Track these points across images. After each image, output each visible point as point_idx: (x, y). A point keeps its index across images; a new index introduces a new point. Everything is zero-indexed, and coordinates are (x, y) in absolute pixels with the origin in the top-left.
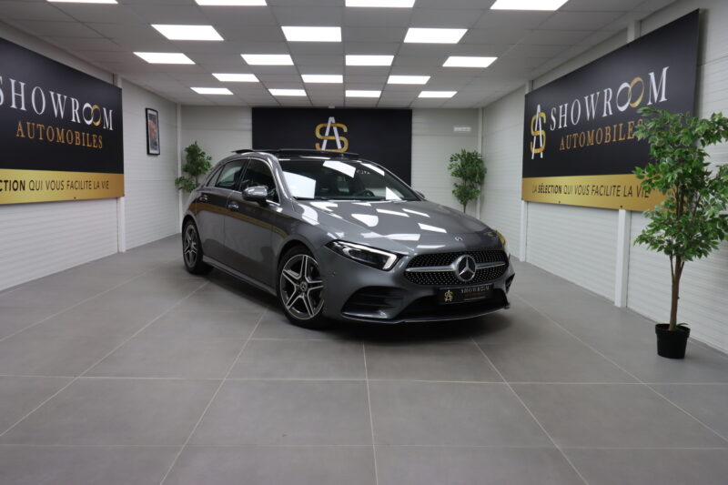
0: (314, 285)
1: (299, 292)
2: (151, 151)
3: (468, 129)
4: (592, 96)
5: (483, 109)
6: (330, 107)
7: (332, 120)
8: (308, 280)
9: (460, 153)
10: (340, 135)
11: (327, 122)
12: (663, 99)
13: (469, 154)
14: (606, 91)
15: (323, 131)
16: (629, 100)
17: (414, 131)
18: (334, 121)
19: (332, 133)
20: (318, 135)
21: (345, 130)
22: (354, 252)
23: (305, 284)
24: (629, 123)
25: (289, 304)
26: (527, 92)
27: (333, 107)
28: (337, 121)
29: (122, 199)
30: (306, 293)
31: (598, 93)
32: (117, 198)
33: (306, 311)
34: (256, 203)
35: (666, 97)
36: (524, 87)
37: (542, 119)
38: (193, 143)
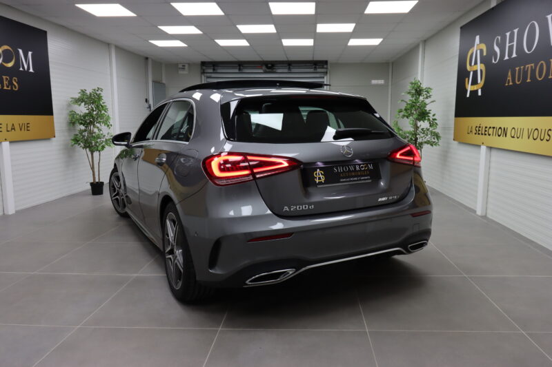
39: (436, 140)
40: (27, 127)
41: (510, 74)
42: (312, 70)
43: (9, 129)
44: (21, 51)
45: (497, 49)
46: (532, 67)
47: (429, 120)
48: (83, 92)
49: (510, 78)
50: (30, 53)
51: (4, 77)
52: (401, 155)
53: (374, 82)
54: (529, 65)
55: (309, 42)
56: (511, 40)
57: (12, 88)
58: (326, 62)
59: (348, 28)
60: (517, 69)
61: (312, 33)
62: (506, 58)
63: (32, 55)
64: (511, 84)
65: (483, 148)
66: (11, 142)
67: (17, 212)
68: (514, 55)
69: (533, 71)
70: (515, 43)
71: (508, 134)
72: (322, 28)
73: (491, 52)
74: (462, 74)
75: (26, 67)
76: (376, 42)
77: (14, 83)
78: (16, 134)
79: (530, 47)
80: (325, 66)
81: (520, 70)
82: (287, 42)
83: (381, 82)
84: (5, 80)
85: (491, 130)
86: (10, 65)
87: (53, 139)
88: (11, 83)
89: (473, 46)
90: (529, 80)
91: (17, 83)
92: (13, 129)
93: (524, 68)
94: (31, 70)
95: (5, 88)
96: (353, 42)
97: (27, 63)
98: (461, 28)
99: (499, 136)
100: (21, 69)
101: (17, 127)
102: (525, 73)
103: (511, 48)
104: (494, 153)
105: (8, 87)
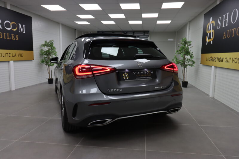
39: (193, 64)
40: (22, 55)
41: (225, 33)
42: (143, 35)
43: (14, 56)
44: (20, 25)
45: (219, 23)
46: (235, 29)
47: (190, 55)
48: (46, 42)
49: (225, 35)
50: (24, 25)
51: (12, 35)
52: (167, 67)
53: (169, 40)
54: (233, 29)
55: (140, 22)
56: (226, 18)
57: (15, 39)
58: (149, 31)
59: (155, 15)
60: (228, 31)
61: (140, 18)
62: (223, 26)
63: (25, 26)
64: (225, 38)
65: (213, 67)
66: (14, 61)
67: (16, 90)
68: (227, 25)
69: (235, 32)
70: (227, 19)
71: (224, 61)
72: (144, 16)
73: (217, 24)
74: (205, 35)
75: (22, 31)
76: (169, 22)
77: (17, 37)
78: (17, 58)
79: (234, 21)
80: (148, 33)
81: (229, 31)
82: (131, 22)
83: (172, 40)
84: (12, 36)
85: (216, 59)
86: (15, 30)
87: (33, 60)
88: (15, 37)
89: (209, 22)
90: (233, 36)
91: (18, 37)
92: (15, 56)
93: (231, 31)
94: (24, 32)
95: (12, 39)
96: (159, 22)
97: (23, 29)
98: (205, 15)
99: (220, 61)
100: (20, 32)
101: (17, 55)
102: (232, 32)
103: (225, 22)
104: (218, 69)
105: (14, 39)
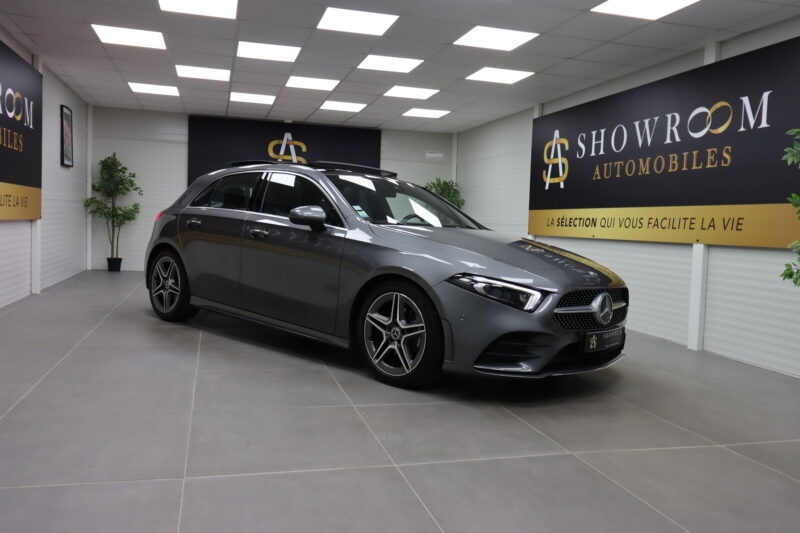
0: (410, 330)
1: (390, 341)
2: (66, 162)
3: (439, 155)
4: (647, 121)
5: (459, 134)
6: (286, 121)
7: (288, 136)
8: (402, 324)
9: (435, 181)
10: (297, 155)
11: (282, 139)
12: (764, 124)
13: (445, 183)
14: (669, 116)
15: (277, 149)
16: (709, 126)
17: (382, 155)
18: (290, 138)
19: (288, 152)
20: (271, 154)
21: (304, 149)
22: (490, 289)
23: (397, 329)
24: (709, 151)
25: (377, 357)
26: (536, 116)
27: (290, 121)
28: (294, 139)
29: (39, 222)
30: (399, 341)
31: (656, 119)
32: (31, 221)
33: (400, 365)
34: (307, 228)
35: (768, 122)
36: (531, 110)
37: (563, 146)
38: (111, 155)
40: (738, 224)
44: (745, 100)
50: (766, 95)
57: (719, 164)
66: (706, 246)
77: (726, 156)
78: (718, 235)
84: (709, 154)
88: (719, 157)
91: (730, 155)
92: (712, 225)
97: (756, 113)
101: (719, 224)
105: (712, 163)
